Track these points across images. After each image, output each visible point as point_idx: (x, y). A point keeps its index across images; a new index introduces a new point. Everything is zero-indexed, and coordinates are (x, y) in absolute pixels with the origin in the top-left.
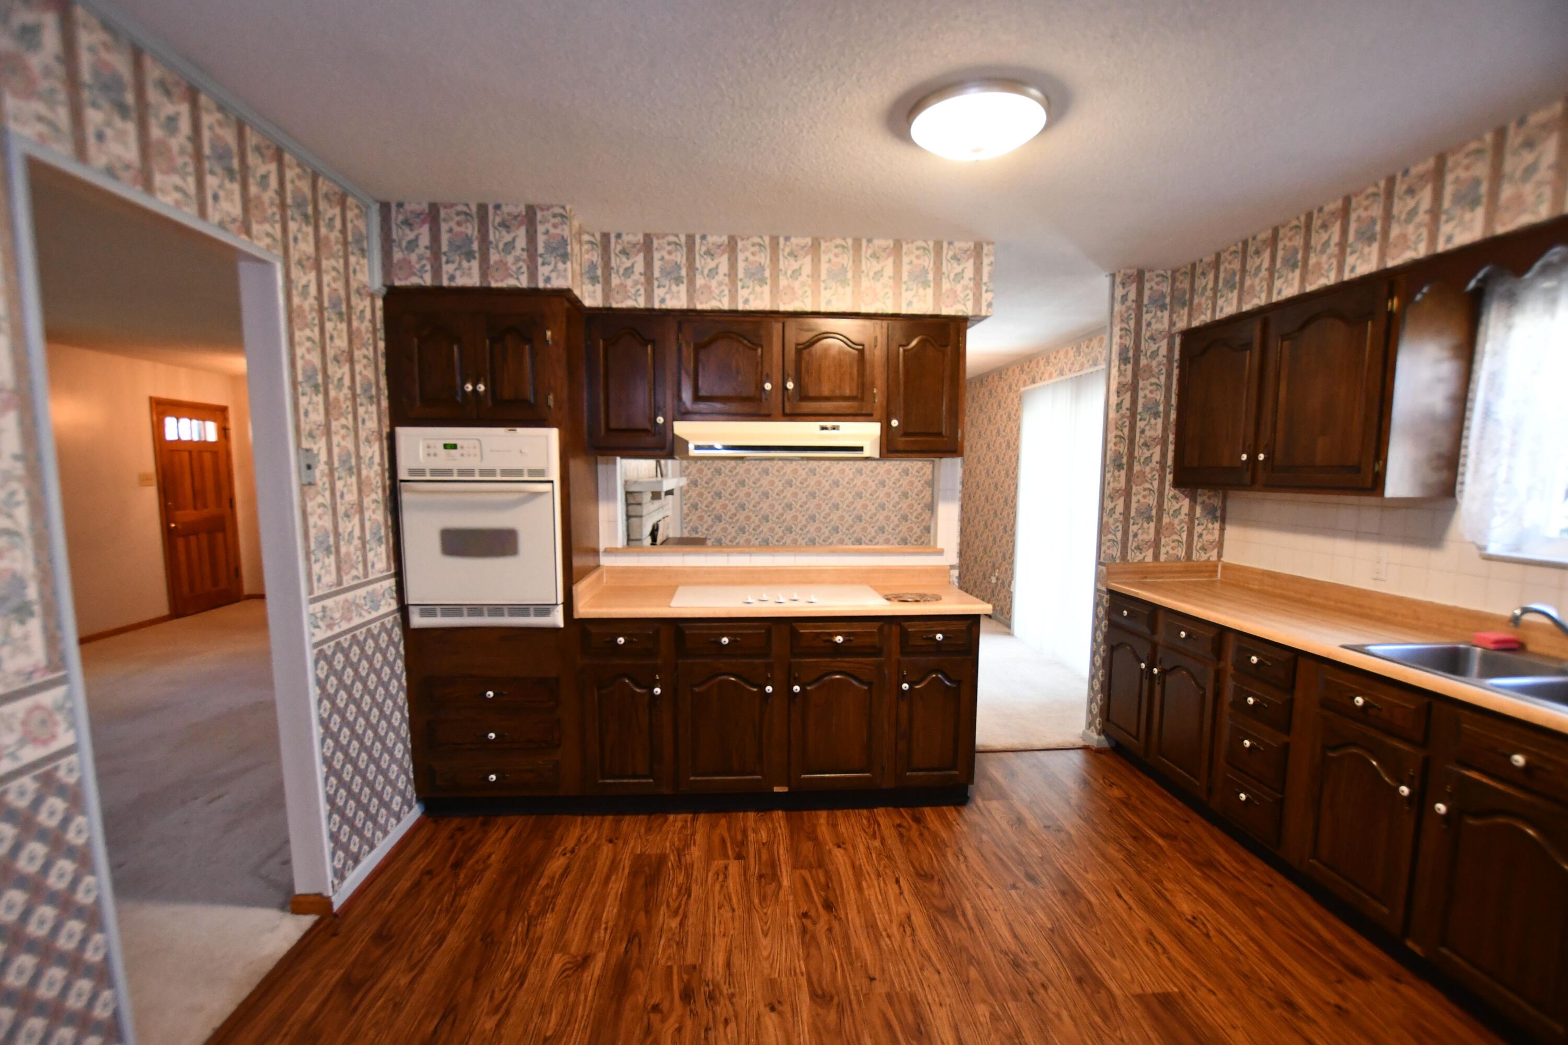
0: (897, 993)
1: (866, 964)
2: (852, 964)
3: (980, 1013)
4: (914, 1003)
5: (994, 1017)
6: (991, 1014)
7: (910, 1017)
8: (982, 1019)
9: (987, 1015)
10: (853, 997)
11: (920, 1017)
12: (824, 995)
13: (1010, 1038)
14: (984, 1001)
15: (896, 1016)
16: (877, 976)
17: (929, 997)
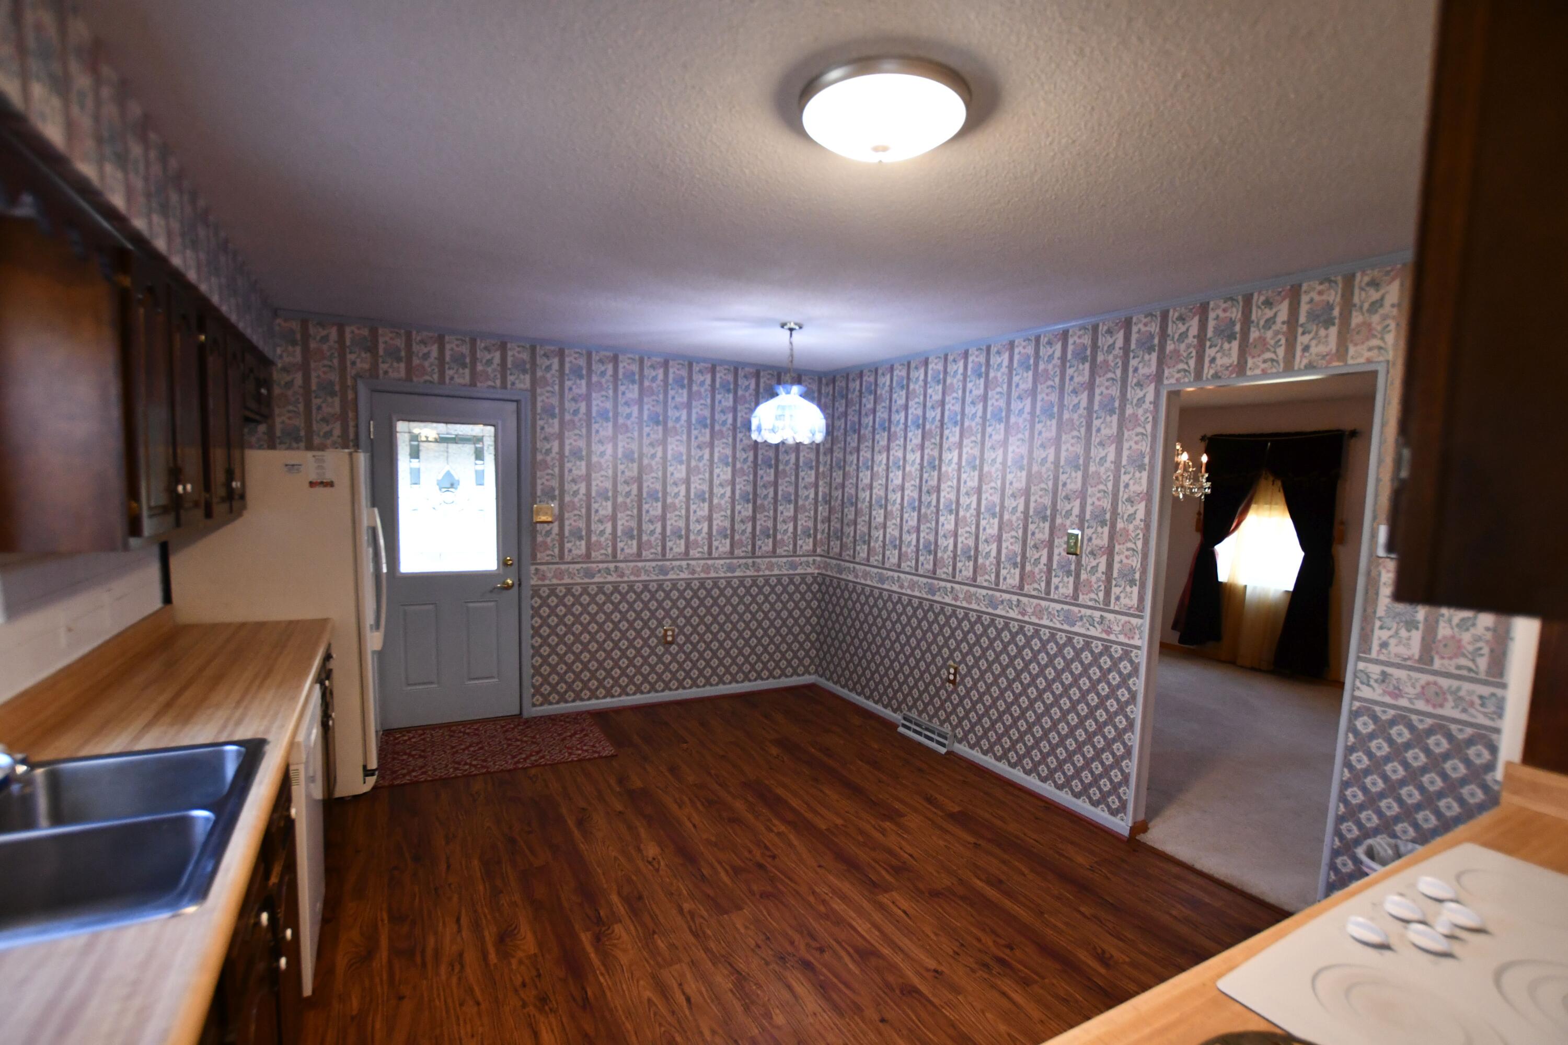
0: (855, 1013)
1: (898, 1034)
2: (910, 1030)
3: (781, 1016)
4: (836, 1008)
5: (768, 1015)
6: (771, 1018)
7: (835, 996)
8: (778, 1011)
9: (774, 1017)
10: (887, 999)
11: (828, 999)
12: (909, 992)
13: (753, 1002)
14: (778, 1028)
15: (845, 994)
16: (881, 1025)
17: (827, 1017)
